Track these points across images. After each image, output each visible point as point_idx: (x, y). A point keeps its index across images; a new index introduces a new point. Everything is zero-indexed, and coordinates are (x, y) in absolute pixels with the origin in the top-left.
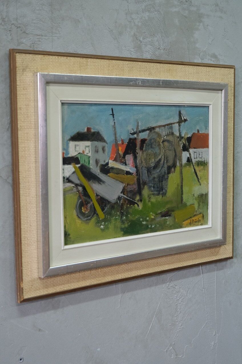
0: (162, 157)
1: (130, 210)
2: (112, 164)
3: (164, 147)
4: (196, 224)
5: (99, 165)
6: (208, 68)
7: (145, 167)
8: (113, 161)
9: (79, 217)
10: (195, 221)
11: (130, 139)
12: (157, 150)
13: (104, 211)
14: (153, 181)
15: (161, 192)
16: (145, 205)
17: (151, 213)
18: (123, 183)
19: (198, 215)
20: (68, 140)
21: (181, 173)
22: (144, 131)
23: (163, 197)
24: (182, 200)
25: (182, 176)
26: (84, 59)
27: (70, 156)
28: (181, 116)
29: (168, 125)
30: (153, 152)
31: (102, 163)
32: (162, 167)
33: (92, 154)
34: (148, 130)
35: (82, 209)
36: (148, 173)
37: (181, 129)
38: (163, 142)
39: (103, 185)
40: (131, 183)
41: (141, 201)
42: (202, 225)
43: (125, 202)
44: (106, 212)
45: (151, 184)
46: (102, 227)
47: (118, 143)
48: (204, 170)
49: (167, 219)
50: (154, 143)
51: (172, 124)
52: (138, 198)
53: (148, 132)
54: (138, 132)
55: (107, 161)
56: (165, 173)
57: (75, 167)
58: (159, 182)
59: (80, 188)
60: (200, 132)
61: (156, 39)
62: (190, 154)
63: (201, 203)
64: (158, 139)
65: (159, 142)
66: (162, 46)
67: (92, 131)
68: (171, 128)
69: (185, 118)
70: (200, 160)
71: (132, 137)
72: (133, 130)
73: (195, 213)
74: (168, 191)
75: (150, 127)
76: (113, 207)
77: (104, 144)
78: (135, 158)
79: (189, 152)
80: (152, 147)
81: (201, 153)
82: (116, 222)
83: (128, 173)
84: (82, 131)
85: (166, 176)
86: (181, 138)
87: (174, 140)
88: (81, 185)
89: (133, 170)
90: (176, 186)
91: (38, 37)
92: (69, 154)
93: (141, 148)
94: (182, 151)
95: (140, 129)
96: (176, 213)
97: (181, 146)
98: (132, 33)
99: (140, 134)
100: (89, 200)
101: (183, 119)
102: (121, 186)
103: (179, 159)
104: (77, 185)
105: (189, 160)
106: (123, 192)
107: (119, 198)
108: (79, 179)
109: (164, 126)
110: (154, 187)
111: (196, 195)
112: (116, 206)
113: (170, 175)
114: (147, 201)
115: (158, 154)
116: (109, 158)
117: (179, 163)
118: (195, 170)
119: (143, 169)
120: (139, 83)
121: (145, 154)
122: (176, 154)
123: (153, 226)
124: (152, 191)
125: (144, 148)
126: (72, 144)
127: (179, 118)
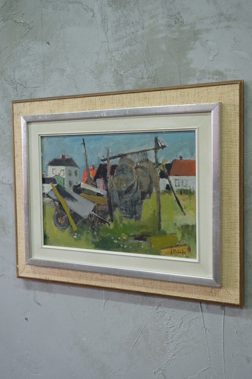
0: (134, 182)
1: (101, 228)
2: (83, 185)
3: (137, 173)
4: (179, 254)
5: (72, 186)
6: (197, 89)
7: (116, 191)
8: (85, 183)
9: (56, 226)
10: (177, 251)
11: (101, 165)
12: (129, 176)
13: (77, 224)
14: (125, 204)
15: (134, 216)
16: (116, 226)
17: (123, 234)
18: (94, 203)
19: (182, 246)
20: (47, 165)
21: (159, 200)
22: (114, 157)
23: (136, 220)
24: (160, 227)
25: (160, 203)
26: (61, 100)
27: (48, 177)
28: (158, 143)
29: (141, 152)
30: (125, 177)
31: (75, 185)
32: (136, 192)
33: (66, 176)
34: (119, 157)
35: (58, 220)
36: (119, 196)
37: (157, 156)
38: (136, 168)
39: (76, 203)
40: (102, 203)
41: (112, 221)
42: (187, 257)
43: (96, 219)
44: (78, 225)
45: (122, 207)
46: (75, 237)
47: (89, 168)
48: (190, 199)
49: (141, 243)
50: (126, 169)
51: (146, 151)
52: (109, 218)
53: (119, 158)
54: (108, 158)
55: (79, 183)
56: (138, 198)
57: (53, 186)
58: (132, 206)
59: (57, 203)
60: (184, 159)
61: (138, 70)
62: (170, 182)
63: (186, 235)
64: (130, 165)
65: (131, 168)
66: (145, 76)
67: (66, 157)
68: (146, 155)
69: (163, 144)
70: (185, 188)
71: (102, 163)
72: (104, 157)
73: (178, 243)
74: (143, 216)
75: (121, 154)
76: (84, 222)
77: (76, 169)
78: (106, 181)
79: (168, 179)
80: (123, 173)
81: (184, 181)
82: (87, 235)
83: (98, 194)
84: (58, 158)
85: (140, 201)
86: (157, 164)
87: (150, 167)
88: (57, 201)
89: (103, 192)
90: (151, 212)
91: (34, 89)
92: (48, 175)
93: (112, 173)
94: (159, 178)
95: (110, 156)
96: (153, 239)
97: (159, 173)
98: (113, 70)
99: (110, 160)
100: (64, 214)
101: (160, 145)
102: (92, 206)
103: (155, 186)
104: (54, 200)
105: (169, 188)
106: (94, 210)
107: (90, 215)
108: (56, 196)
109: (138, 153)
110: (126, 210)
111: (178, 225)
112: (87, 222)
113: (145, 201)
114: (119, 222)
115: (130, 179)
116: (80, 180)
117: (156, 189)
118: (177, 198)
119: (114, 192)
120: (103, 114)
121: (116, 179)
122: (151, 181)
123: (125, 247)
124: (124, 214)
125: (115, 173)
126: (50, 168)
127: (155, 144)
